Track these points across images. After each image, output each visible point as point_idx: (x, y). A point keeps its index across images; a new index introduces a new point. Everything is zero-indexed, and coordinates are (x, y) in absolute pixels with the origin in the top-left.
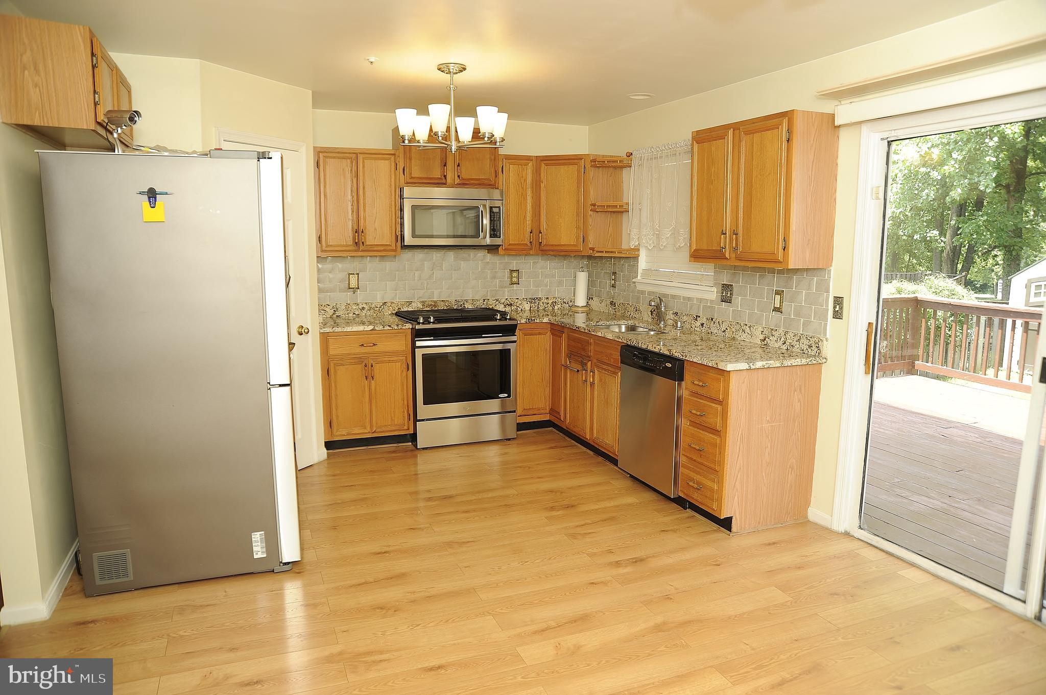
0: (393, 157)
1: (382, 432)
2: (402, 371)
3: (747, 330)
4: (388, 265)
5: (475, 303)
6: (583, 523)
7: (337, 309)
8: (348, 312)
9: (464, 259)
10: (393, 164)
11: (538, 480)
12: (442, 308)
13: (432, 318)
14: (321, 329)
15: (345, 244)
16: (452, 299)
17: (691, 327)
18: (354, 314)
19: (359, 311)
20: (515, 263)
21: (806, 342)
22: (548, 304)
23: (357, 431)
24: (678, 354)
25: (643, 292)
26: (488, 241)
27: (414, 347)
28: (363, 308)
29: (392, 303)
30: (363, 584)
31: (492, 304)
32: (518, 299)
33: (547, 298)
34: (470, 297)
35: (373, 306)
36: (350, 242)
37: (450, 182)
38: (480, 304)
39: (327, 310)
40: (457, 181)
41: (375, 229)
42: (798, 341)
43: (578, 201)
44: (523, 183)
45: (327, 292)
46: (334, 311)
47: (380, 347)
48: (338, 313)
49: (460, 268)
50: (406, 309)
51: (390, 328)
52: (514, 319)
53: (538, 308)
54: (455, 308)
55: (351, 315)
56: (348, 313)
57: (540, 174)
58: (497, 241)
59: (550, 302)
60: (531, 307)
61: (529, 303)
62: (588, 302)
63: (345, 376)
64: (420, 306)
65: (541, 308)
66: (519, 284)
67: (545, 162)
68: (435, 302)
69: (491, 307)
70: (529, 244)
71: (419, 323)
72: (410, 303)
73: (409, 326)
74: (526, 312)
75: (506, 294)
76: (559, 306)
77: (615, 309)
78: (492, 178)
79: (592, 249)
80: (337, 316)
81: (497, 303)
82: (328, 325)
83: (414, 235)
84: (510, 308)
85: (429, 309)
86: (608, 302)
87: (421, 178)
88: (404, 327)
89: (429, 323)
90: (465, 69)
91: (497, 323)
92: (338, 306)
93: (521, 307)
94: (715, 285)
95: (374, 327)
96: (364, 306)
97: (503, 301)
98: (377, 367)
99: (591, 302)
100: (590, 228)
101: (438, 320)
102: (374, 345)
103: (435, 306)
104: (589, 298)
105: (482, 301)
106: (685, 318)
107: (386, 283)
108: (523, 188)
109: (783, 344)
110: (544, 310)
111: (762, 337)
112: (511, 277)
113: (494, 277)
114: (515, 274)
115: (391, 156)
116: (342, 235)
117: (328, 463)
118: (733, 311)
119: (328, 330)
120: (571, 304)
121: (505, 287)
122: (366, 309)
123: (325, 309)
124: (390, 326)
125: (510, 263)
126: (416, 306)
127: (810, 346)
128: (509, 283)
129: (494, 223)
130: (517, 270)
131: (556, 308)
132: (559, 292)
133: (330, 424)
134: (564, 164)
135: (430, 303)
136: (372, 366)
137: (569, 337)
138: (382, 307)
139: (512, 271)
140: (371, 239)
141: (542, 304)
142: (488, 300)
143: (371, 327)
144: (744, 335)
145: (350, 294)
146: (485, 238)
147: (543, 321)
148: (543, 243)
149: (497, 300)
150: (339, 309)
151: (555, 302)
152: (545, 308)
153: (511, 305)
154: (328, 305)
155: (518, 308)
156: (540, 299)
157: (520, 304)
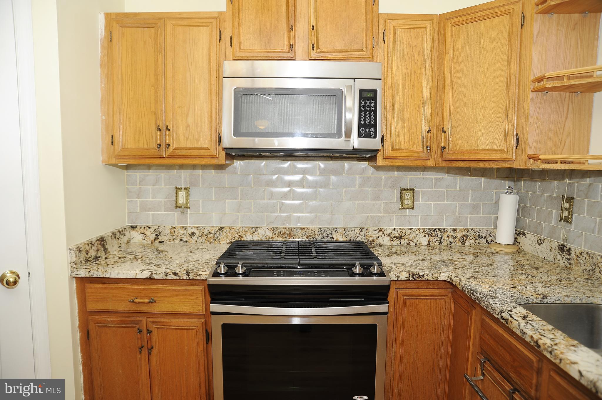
0: (216, 23)
2: (198, 343)
5: (348, 233)
7: (160, 233)
8: (174, 237)
10: (216, 32)
14: (73, 271)
15: (146, 146)
16: (315, 227)
18: (181, 240)
19: (188, 237)
20: (408, 180)
22: (455, 237)
26: (356, 142)
28: (193, 234)
29: (231, 228)
32: (411, 229)
33: (455, 230)
34: (341, 225)
35: (206, 231)
36: (151, 144)
37: (298, 53)
39: (148, 233)
40: (312, 51)
41: (188, 126)
43: (509, 76)
44: (417, 57)
45: (150, 210)
46: (156, 235)
47: (164, 306)
48: (161, 238)
53: (441, 243)
54: (319, 238)
55: (177, 241)
56: (173, 240)
57: (444, 42)
58: (372, 144)
59: (459, 235)
60: (429, 242)
61: (427, 236)
62: (516, 238)
64: (269, 234)
65: (445, 243)
66: (413, 208)
67: (453, 21)
68: (291, 230)
70: (425, 151)
72: (256, 229)
74: (423, 248)
75: (394, 223)
76: (472, 241)
77: (568, 258)
78: (368, 48)
79: (535, 158)
80: (160, 242)
81: (380, 234)
83: (237, 133)
84: (399, 242)
86: (555, 245)
87: (254, 51)
88: (198, 278)
89: (236, 275)
91: (357, 281)
92: (161, 229)
93: (415, 241)
95: (152, 274)
96: (195, 230)
97: (388, 232)
98: (156, 335)
99: (520, 239)
100: (531, 120)
102: (153, 300)
104: (519, 233)
105: (357, 231)
107: (225, 202)
108: (416, 64)
110: (449, 246)
112: (402, 199)
113: (377, 198)
114: (408, 195)
115: (212, 21)
119: (83, 273)
120: (489, 239)
121: (394, 212)
122: (197, 235)
123: (145, 232)
124: (175, 274)
125: (400, 179)
128: (399, 206)
129: (365, 115)
130: (411, 189)
131: (467, 243)
132: (473, 222)
134: (484, 18)
135: (284, 231)
136: (149, 332)
138: (218, 233)
139: (403, 190)
140: (182, 139)
141: (446, 238)
142: (368, 229)
145: (177, 214)
146: (348, 137)
147: (440, 278)
148: (447, 148)
149: (381, 230)
150: (162, 233)
151: (467, 236)
152: (451, 243)
153: (400, 237)
154: (149, 228)
155: (411, 242)
156: (444, 231)
157: (414, 237)
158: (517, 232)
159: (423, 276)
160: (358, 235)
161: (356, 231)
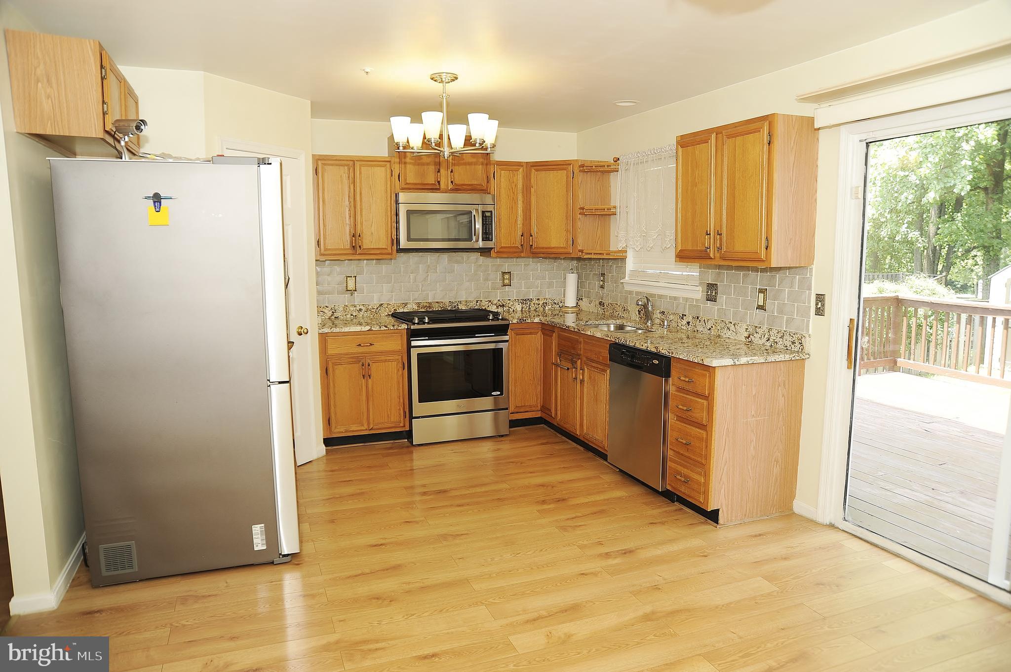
0: (388, 164)
1: (378, 429)
2: (398, 370)
3: (732, 328)
4: (385, 268)
5: (468, 304)
6: (574, 515)
7: (335, 310)
8: (346, 313)
9: (458, 262)
10: (389, 171)
11: (530, 475)
12: (437, 309)
13: (427, 318)
14: (319, 329)
15: (343, 248)
16: (446, 301)
17: (678, 326)
18: (352, 315)
19: (357, 312)
20: (507, 265)
21: (789, 338)
22: (539, 305)
23: (354, 428)
24: (665, 351)
25: (631, 292)
26: (481, 244)
27: (409, 347)
28: (361, 310)
29: (388, 304)
30: (359, 575)
31: (485, 305)
32: (510, 300)
33: (538, 299)
34: (463, 299)
35: (370, 307)
36: (348, 246)
37: (443, 187)
38: (473, 305)
39: (326, 311)
40: (450, 186)
41: (372, 233)
42: (782, 337)
43: (567, 205)
44: (514, 188)
45: (326, 294)
46: (333, 312)
47: (378, 347)
48: (336, 315)
49: (454, 271)
50: (401, 311)
51: (386, 329)
52: (506, 320)
53: (530, 308)
54: (449, 309)
55: (349, 316)
56: (346, 315)
57: (530, 180)
58: (489, 244)
59: (541, 303)
60: (522, 308)
61: (520, 304)
62: (577, 303)
63: (343, 374)
64: (415, 307)
65: (532, 309)
66: (511, 285)
67: (535, 168)
68: (430, 303)
69: (484, 308)
70: (520, 247)
71: (414, 324)
72: (406, 304)
73: (404, 326)
74: (518, 312)
75: (498, 296)
76: (550, 307)
77: (603, 309)
78: (484, 184)
79: (582, 251)
80: (335, 317)
81: (490, 304)
82: (327, 326)
83: (409, 239)
84: (502, 309)
85: (424, 310)
86: (597, 303)
87: (416, 184)
88: (400, 328)
89: (424, 323)
90: (456, 78)
91: (490, 323)
92: (336, 308)
93: (513, 307)
94: (701, 284)
95: (371, 328)
96: (362, 307)
97: (495, 302)
98: (374, 367)
99: (580, 303)
100: (579, 231)
101: (432, 321)
102: (371, 345)
103: (430, 307)
104: (579, 299)
106: (672, 317)
107: (383, 285)
108: (514, 193)
109: (767, 341)
110: (535, 310)
111: (746, 334)
112: (504, 279)
113: (486, 279)
114: (507, 276)
115: (386, 163)
116: (340, 239)
117: (327, 459)
118: (718, 309)
119: (326, 330)
120: (561, 305)
121: (498, 289)
122: (364, 310)
123: (324, 310)
124: (386, 327)
125: (502, 265)
126: (411, 307)
127: (793, 343)
128: (501, 284)
129: (486, 227)
130: (508, 273)
131: (547, 308)
132: (550, 294)
133: (328, 422)
134: (553, 170)
135: (425, 304)
136: (369, 365)
137: (559, 337)
138: (379, 308)
139: (504, 273)
140: (368, 242)
141: (533, 305)
142: (481, 301)
143: (368, 328)
144: (729, 333)
145: (348, 296)
146: (477, 241)
147: (535, 321)
148: (533, 245)
149: (490, 301)
150: (337, 311)
151: (546, 303)
152: (536, 308)
153: (503, 306)
154: (327, 307)
155: (510, 309)
156: (531, 300)
157: (512, 305)
158: (578, 299)
159: (525, 320)
160: (475, 305)
161: (474, 303)
